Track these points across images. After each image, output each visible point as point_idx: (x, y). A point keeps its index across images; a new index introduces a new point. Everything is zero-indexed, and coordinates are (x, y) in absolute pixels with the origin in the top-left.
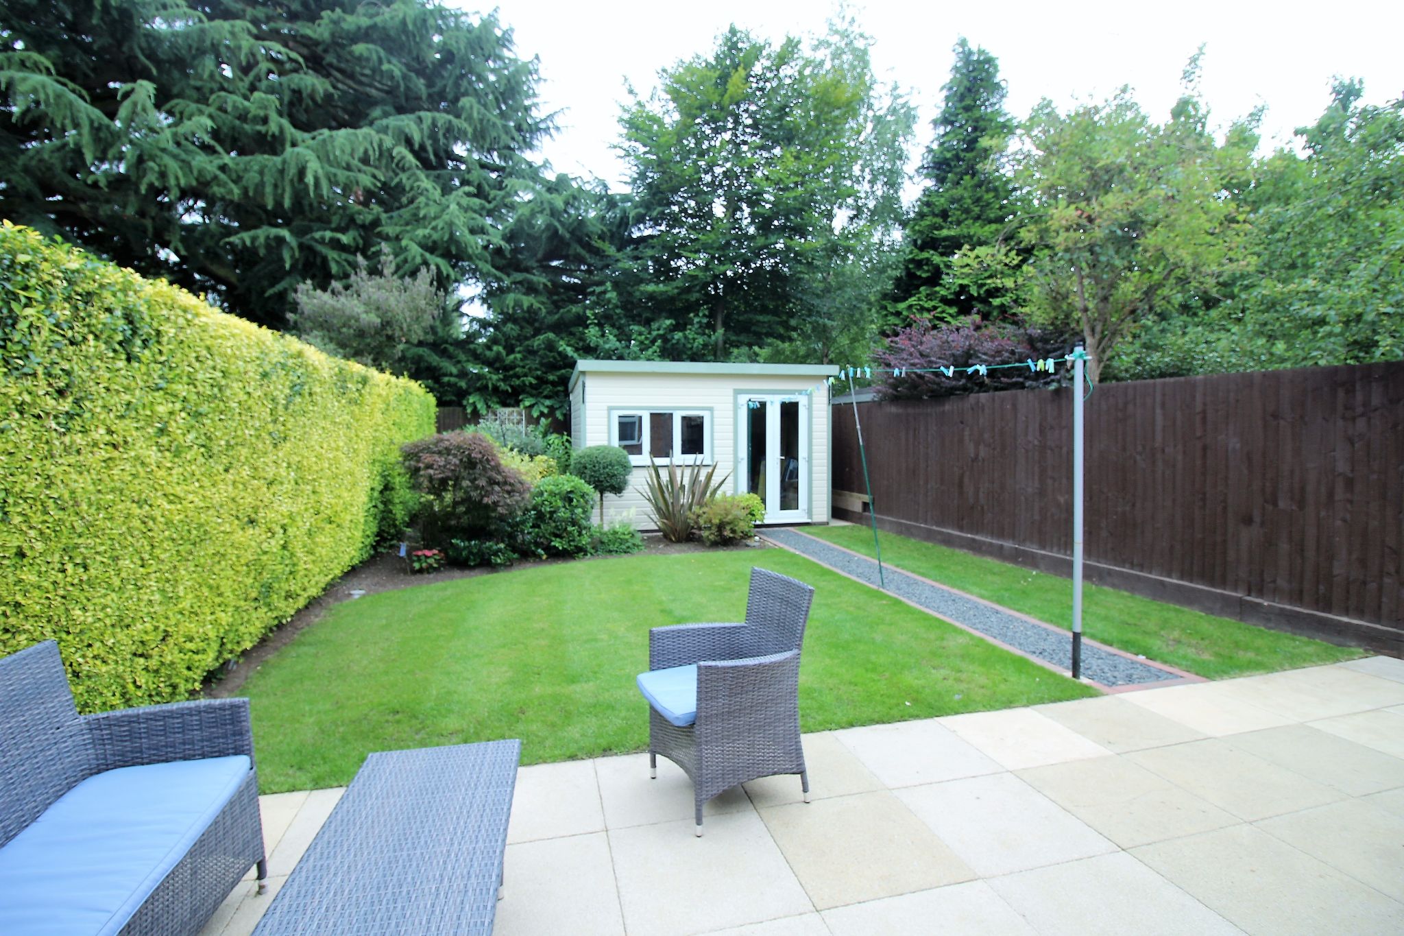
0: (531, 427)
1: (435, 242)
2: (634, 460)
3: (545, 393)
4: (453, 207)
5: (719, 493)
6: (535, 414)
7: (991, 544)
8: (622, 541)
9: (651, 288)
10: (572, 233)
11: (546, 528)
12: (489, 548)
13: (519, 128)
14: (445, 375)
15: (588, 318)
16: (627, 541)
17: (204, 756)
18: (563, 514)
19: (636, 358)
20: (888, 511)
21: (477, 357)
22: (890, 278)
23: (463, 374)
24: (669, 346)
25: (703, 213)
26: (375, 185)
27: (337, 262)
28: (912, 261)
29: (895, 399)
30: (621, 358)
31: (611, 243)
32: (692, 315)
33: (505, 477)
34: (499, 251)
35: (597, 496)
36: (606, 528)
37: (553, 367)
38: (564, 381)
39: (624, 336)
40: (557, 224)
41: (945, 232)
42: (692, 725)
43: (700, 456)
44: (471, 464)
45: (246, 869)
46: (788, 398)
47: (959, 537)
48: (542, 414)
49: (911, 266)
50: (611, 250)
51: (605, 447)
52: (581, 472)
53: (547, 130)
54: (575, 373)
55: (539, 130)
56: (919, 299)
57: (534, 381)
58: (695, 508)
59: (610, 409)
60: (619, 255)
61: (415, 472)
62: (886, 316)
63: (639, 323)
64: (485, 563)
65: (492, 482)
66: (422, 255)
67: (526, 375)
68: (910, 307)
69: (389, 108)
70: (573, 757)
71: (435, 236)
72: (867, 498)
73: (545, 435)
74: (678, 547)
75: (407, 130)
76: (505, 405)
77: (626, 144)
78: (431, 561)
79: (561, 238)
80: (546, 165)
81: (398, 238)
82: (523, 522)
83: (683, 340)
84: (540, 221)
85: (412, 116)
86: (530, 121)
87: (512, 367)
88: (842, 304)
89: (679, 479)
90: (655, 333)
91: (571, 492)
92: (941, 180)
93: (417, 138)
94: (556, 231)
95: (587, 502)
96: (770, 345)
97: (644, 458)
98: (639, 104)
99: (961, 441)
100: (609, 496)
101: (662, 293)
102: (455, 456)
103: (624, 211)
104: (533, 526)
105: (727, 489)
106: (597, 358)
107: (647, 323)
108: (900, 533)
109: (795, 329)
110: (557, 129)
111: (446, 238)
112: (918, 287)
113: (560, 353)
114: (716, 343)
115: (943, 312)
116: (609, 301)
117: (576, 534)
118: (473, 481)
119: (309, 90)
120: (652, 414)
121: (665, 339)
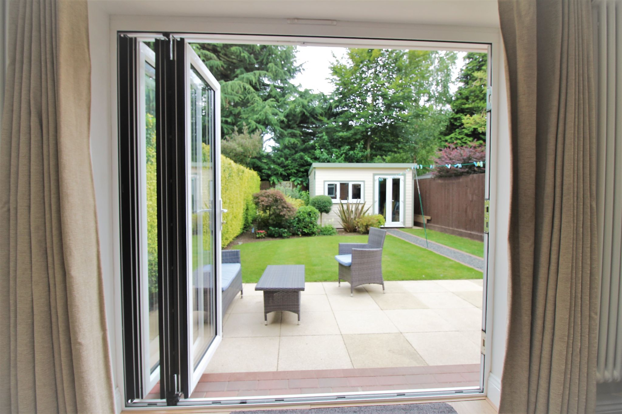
0: (294, 189)
1: (260, 120)
2: (334, 201)
3: (300, 176)
4: (267, 107)
5: (366, 214)
6: (296, 184)
7: (477, 235)
8: (329, 231)
9: (341, 134)
10: (310, 114)
11: (302, 225)
12: (282, 231)
13: (289, 71)
14: (263, 169)
15: (316, 146)
16: (331, 231)
17: (230, 263)
18: (307, 219)
19: (334, 162)
20: (437, 223)
21: (274, 162)
22: (442, 126)
23: (270, 169)
24: (347, 156)
25: (363, 102)
26: (239, 100)
27: (227, 129)
28: (453, 118)
29: (440, 177)
30: (329, 162)
31: (325, 116)
32: (357, 144)
33: (288, 206)
34: (282, 122)
35: (319, 214)
36: (323, 226)
37: (302, 165)
38: (307, 171)
39: (330, 153)
40: (305, 111)
41: (467, 106)
42: (350, 266)
43: (359, 200)
44: (276, 201)
45: (238, 292)
46: (396, 177)
47: (465, 232)
48: (298, 184)
49: (452, 120)
50: (325, 119)
51: (322, 196)
52: (314, 204)
53: (299, 70)
54: (311, 168)
55: (296, 70)
56: (455, 135)
57: (295, 171)
58: (356, 219)
59: (325, 181)
60: (328, 122)
61: (257, 204)
62: (441, 142)
63: (336, 148)
64: (281, 236)
65: (283, 207)
66: (256, 125)
67: (292, 169)
68: (451, 138)
69: (243, 69)
70: (315, 281)
71: (260, 118)
72: (429, 218)
73: (299, 191)
74: (350, 234)
75: (251, 79)
76: (284, 180)
77: (332, 77)
78: (262, 234)
79: (306, 116)
80: (300, 86)
81: (247, 119)
82: (294, 222)
83: (353, 154)
84: (298, 110)
85: (252, 73)
86: (292, 67)
87: (287, 166)
88: (422, 137)
89: (351, 209)
90: (342, 152)
91: (310, 212)
92: (467, 83)
93: (254, 81)
94: (304, 113)
95: (316, 215)
96: (390, 155)
97: (337, 200)
98: (337, 61)
99: (466, 193)
100: (324, 214)
101: (345, 136)
102: (271, 198)
103: (331, 104)
104: (297, 224)
105: (370, 212)
106: (319, 162)
107: (339, 147)
108: (441, 231)
109: (401, 148)
110: (304, 70)
111: (264, 118)
112: (455, 129)
113: (305, 160)
114: (367, 155)
115: (466, 140)
116: (324, 139)
117: (312, 227)
118: (277, 206)
119: (216, 66)
120: (341, 184)
121: (346, 154)
